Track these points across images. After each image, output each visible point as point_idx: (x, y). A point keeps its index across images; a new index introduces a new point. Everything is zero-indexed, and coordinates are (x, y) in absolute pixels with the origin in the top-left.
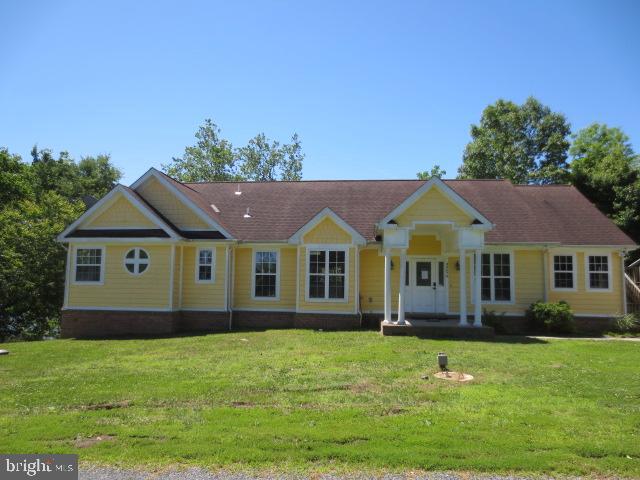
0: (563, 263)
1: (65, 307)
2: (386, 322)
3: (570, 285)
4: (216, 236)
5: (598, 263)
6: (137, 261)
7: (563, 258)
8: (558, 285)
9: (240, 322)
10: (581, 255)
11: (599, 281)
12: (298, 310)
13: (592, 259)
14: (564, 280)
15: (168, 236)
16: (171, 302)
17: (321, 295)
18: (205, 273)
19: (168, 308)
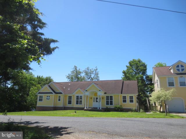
0: (124, 98)
1: (37, 106)
2: (85, 109)
3: (126, 102)
4: (61, 93)
5: (131, 98)
6: (48, 98)
7: (124, 97)
8: (123, 102)
9: (65, 108)
10: (128, 96)
11: (132, 101)
12: (74, 107)
13: (130, 97)
14: (125, 101)
15: (53, 93)
16: (53, 105)
17: (78, 104)
18: (59, 100)
19: (53, 106)
